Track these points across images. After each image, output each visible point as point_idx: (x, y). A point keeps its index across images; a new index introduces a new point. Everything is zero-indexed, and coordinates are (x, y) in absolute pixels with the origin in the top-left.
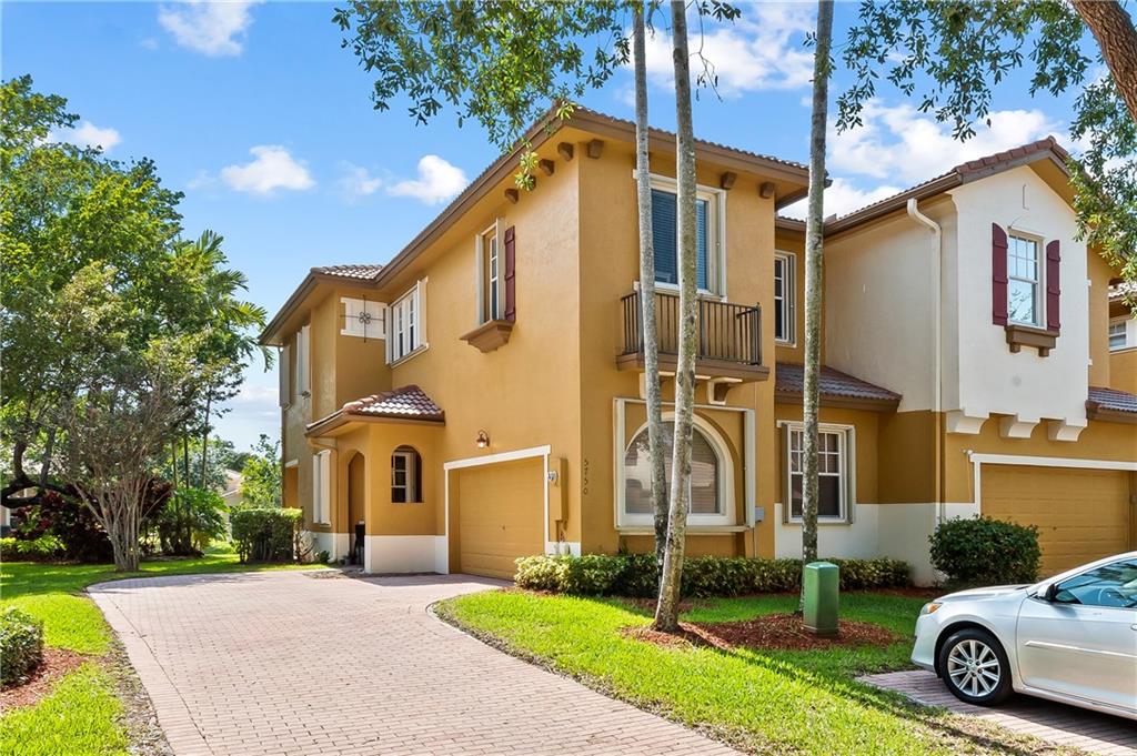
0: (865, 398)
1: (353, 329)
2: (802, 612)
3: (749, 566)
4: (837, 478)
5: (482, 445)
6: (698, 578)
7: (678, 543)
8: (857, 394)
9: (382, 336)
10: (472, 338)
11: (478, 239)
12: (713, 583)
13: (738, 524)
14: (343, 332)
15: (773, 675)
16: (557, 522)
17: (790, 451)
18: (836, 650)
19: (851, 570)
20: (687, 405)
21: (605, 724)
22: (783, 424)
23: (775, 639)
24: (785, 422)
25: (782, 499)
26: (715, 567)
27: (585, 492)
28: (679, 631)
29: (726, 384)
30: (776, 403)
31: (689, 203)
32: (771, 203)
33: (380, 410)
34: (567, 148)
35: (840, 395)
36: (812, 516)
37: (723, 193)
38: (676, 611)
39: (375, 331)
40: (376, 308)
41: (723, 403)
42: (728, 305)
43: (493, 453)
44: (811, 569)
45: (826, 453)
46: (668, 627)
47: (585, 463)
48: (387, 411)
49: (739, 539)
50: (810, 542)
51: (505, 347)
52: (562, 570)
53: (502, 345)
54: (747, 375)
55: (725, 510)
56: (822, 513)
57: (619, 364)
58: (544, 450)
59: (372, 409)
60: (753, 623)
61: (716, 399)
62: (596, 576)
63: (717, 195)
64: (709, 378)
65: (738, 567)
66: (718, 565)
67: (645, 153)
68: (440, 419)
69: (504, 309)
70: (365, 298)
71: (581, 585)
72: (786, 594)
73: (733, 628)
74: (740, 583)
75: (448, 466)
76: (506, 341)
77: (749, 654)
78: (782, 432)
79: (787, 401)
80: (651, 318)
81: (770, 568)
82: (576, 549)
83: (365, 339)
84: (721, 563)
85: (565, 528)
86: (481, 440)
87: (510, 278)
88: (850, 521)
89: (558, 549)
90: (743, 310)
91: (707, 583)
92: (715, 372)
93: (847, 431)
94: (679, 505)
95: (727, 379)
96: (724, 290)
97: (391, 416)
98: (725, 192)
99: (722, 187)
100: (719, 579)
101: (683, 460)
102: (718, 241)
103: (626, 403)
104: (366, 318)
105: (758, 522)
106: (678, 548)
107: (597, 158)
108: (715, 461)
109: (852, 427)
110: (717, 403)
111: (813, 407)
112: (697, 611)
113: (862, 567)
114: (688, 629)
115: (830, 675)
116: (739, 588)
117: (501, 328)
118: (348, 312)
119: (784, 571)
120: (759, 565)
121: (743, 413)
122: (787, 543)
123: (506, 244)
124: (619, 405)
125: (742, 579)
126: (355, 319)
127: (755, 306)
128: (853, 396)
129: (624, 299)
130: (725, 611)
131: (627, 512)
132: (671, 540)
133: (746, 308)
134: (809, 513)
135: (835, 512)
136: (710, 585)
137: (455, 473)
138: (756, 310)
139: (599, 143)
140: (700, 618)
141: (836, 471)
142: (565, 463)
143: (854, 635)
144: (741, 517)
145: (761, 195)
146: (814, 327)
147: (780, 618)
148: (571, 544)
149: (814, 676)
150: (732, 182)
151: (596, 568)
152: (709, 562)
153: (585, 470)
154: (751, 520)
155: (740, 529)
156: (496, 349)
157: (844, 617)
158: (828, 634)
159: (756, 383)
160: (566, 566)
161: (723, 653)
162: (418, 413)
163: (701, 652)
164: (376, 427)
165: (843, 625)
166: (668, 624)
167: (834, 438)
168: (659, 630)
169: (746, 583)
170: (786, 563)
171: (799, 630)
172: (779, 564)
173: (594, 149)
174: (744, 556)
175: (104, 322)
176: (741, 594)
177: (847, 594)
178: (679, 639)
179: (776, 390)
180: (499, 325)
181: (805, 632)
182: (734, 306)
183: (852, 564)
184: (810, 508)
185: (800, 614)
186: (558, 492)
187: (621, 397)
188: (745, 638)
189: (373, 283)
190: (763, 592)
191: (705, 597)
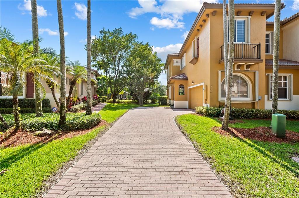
0: (297, 65)
1: (175, 64)
2: (271, 127)
3: (256, 111)
4: (286, 88)
5: (193, 83)
6: (240, 114)
7: (228, 106)
8: (293, 65)
9: (180, 65)
10: (191, 62)
11: (193, 42)
12: (245, 115)
13: (253, 100)
14: (173, 65)
15: (257, 153)
16: (205, 99)
17: (270, 81)
18: (284, 144)
19: (290, 113)
20: (231, 68)
21: (189, 165)
22: (268, 74)
23: (260, 136)
24: (269, 74)
25: (267, 93)
26: (245, 111)
27: (211, 92)
28: (228, 130)
29: (250, 65)
30: (265, 69)
31: (232, 10)
32: (265, 17)
33: (176, 78)
34: (208, 15)
35: (287, 65)
36: (276, 99)
37: (250, 17)
38: (227, 125)
39: (179, 64)
40: (179, 60)
41: (249, 70)
42: (250, 44)
43: (195, 85)
44: (275, 116)
45: (282, 81)
46: (225, 129)
47: (211, 86)
48: (178, 78)
49: (253, 104)
50: (275, 106)
51: (197, 63)
52: (204, 110)
53: (196, 63)
54: (256, 62)
55: (249, 97)
56: (279, 97)
57: (220, 62)
58: (203, 84)
59: (175, 78)
60: (253, 130)
61: (247, 69)
62: (212, 112)
63: (248, 18)
64: (244, 63)
65: (252, 111)
66: (246, 111)
67: (225, 9)
68: (187, 79)
69: (197, 54)
70: (177, 59)
71: (209, 114)
72: (268, 119)
73: (246, 131)
74: (253, 115)
75: (189, 88)
76: (197, 62)
77: (249, 142)
78: (267, 77)
79: (268, 68)
80: (226, 49)
81: (263, 112)
82: (209, 105)
83: (177, 66)
84: (247, 110)
85: (207, 101)
86: (193, 82)
87: (198, 48)
88: (290, 100)
89: (205, 105)
90: (255, 45)
91: (243, 115)
92: (246, 62)
93: (290, 75)
94: (228, 96)
95: (250, 63)
96: (249, 41)
97: (178, 79)
98: (250, 16)
99: (249, 15)
100: (247, 114)
101: (229, 83)
102: (248, 29)
103: (221, 72)
104: (177, 62)
105: (259, 100)
106: (228, 107)
107: (215, 15)
108: (247, 85)
109: (292, 74)
110: (247, 70)
111: (276, 66)
112: (237, 124)
113: (295, 113)
114: (231, 130)
115: (281, 155)
116: (253, 117)
117: (195, 59)
118: (174, 61)
119: (267, 113)
120: (259, 111)
121: (255, 72)
122: (268, 106)
123: (197, 41)
124: (220, 72)
125: (254, 114)
126: (175, 63)
127: (259, 43)
128: (292, 65)
129: (221, 47)
130: (246, 124)
131: (222, 97)
132: (226, 105)
133: (256, 44)
134: (274, 98)
135: (286, 97)
136: (244, 116)
137: (190, 89)
138: (259, 45)
139: (215, 12)
140: (237, 126)
141: (286, 86)
142: (207, 86)
143: (292, 138)
144: (254, 98)
145: (262, 15)
146: (277, 41)
147: (263, 129)
148: (208, 104)
149: (274, 155)
150: (253, 13)
151: (212, 110)
152: (244, 110)
153: (211, 88)
154: (257, 99)
155: (254, 102)
156: (195, 64)
157: (288, 130)
158: (281, 136)
159: (259, 64)
160: (205, 109)
161: (241, 140)
162: (183, 78)
163: (233, 138)
164: (176, 81)
165: (288, 133)
166: (225, 128)
167: (285, 78)
168: (222, 129)
169: (255, 115)
170: (268, 111)
171: (270, 134)
172: (266, 111)
173: (214, 13)
174: (255, 108)
175: (139, 67)
176: (254, 118)
177: (289, 120)
178: (227, 133)
179: (266, 65)
180: (196, 58)
181: (272, 135)
182: (252, 44)
183: (291, 112)
184: (275, 97)
185: (271, 128)
186: (205, 92)
187: (220, 70)
188: (249, 135)
189: (178, 56)
190: (261, 118)
191: (242, 119)
